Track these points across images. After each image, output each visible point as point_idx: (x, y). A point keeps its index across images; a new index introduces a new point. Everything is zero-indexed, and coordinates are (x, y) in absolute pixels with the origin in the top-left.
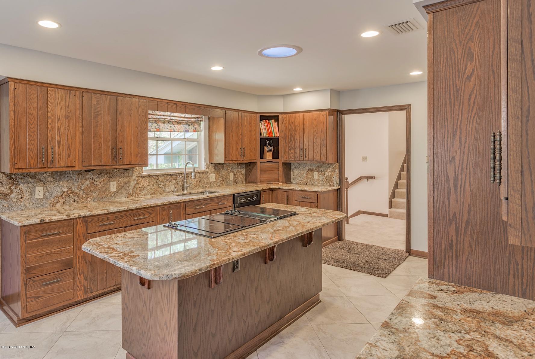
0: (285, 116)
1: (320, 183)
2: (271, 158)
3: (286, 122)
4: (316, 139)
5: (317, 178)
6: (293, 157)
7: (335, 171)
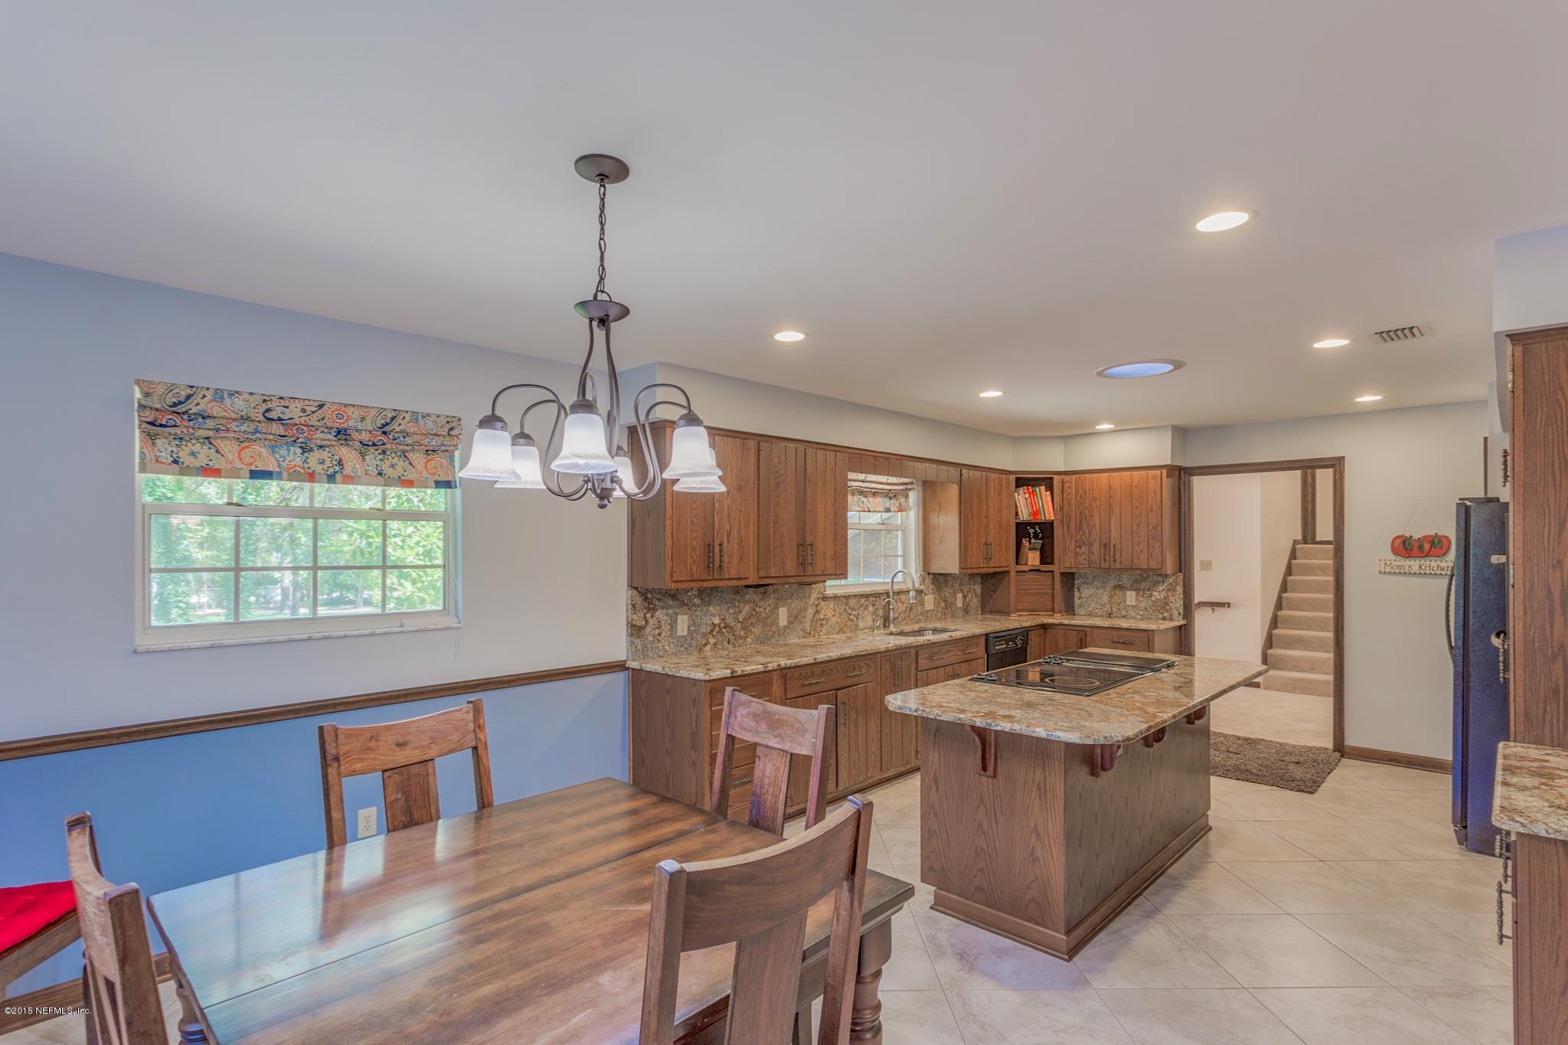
0: (1067, 478)
1: (1141, 613)
2: (1037, 562)
3: (1069, 491)
4: (1138, 525)
5: (1133, 604)
6: (1085, 562)
7: (1174, 590)
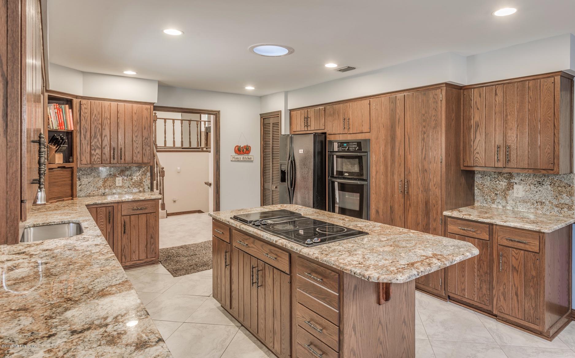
0: (84, 102)
1: (126, 190)
2: (61, 162)
3: (86, 111)
4: (137, 137)
5: (121, 185)
6: (98, 160)
7: (146, 174)
